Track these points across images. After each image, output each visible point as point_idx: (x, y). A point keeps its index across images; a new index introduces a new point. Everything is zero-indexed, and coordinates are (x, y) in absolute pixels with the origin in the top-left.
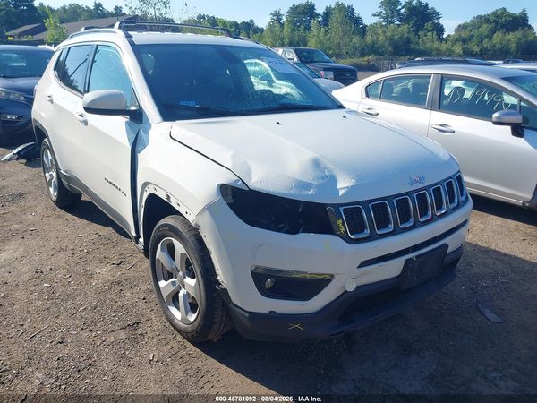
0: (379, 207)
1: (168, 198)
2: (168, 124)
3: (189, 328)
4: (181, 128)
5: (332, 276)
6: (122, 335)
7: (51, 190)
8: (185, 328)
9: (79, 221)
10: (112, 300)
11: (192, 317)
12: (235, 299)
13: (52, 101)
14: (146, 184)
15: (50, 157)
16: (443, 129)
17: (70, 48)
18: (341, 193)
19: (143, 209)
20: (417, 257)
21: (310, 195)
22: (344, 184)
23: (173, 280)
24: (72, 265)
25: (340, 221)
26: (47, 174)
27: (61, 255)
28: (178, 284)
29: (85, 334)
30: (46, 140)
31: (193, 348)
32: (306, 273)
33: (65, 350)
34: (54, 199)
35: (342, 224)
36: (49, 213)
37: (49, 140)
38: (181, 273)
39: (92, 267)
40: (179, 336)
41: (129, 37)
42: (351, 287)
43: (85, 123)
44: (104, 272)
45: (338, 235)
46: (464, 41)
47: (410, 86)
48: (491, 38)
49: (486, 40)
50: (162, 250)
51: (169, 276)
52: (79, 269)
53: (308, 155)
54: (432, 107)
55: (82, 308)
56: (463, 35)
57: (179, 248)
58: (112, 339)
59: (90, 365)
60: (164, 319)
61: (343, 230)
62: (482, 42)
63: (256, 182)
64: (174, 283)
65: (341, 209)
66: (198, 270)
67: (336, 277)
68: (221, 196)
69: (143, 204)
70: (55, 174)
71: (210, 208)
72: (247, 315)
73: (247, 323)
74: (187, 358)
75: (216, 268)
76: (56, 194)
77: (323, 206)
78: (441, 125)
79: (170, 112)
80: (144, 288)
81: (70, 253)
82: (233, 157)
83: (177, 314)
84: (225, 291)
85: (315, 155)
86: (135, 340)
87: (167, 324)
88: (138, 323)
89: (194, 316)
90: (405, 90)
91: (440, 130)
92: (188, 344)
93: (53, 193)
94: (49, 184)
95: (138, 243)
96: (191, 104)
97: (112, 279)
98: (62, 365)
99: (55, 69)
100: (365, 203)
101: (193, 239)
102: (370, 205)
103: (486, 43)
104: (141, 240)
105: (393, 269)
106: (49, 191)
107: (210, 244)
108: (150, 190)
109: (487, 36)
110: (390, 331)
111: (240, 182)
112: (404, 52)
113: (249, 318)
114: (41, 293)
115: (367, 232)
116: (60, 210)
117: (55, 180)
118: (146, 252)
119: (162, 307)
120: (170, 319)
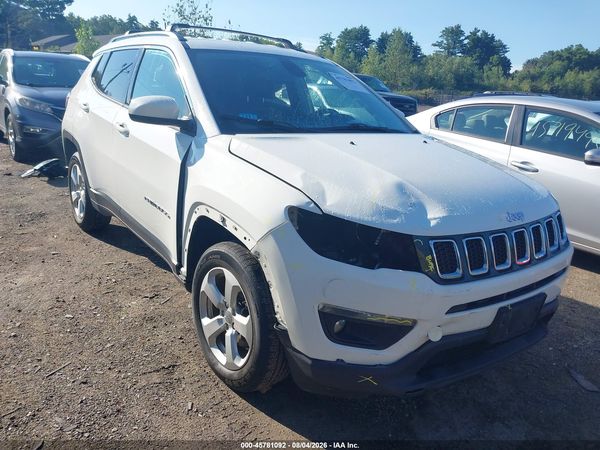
0: (474, 243)
1: (224, 220)
2: (226, 138)
3: (235, 374)
4: (241, 142)
5: (415, 322)
6: (156, 378)
7: (77, 210)
8: (231, 375)
9: (107, 247)
10: (144, 338)
11: (240, 362)
12: (296, 342)
13: (87, 111)
14: (196, 205)
15: (79, 173)
16: (524, 167)
17: (112, 53)
18: (433, 223)
19: (189, 234)
20: (512, 305)
21: (394, 224)
22: (435, 214)
23: (219, 317)
24: (99, 295)
25: (430, 257)
26: (73, 193)
27: (86, 283)
28: (225, 322)
29: (113, 375)
30: (76, 154)
31: (238, 399)
32: (384, 316)
33: (89, 393)
34: (80, 221)
35: (431, 261)
36: (73, 236)
37: (80, 153)
38: (230, 310)
39: (121, 299)
40: (221, 384)
41: (182, 40)
42: (436, 337)
43: (127, 134)
44: (135, 306)
45: (426, 274)
46: (534, 78)
47: (484, 118)
48: (562, 76)
49: (558, 78)
50: (209, 281)
51: (215, 312)
52: (106, 300)
53: (391, 179)
54: (512, 142)
55: (109, 345)
56: (532, 71)
57: (231, 280)
58: (144, 383)
59: (118, 411)
60: (204, 362)
61: (432, 267)
62: (553, 80)
63: (331, 206)
64: (220, 321)
65: (431, 243)
66: (253, 307)
67: (419, 323)
68: (288, 221)
69: (191, 227)
70: (83, 193)
71: (275, 233)
72: (310, 362)
73: (308, 372)
74: (231, 410)
75: (276, 304)
76: (82, 215)
77: (411, 237)
78: (522, 163)
79: (229, 124)
80: (180, 327)
81: (96, 282)
82: (304, 177)
83: (221, 358)
84: (285, 332)
85: (400, 180)
86: (170, 386)
87: (208, 369)
88: (174, 366)
89: (243, 361)
90: (479, 122)
91: (520, 168)
92: (233, 394)
93: (79, 214)
94: (75, 204)
95: (179, 274)
96: (253, 117)
97: (143, 313)
98: (86, 409)
99: (93, 76)
100: (458, 238)
101: (249, 269)
102: (464, 241)
103: (558, 82)
104: (184, 270)
105: (484, 317)
106: (74, 212)
107: (271, 274)
108: (201, 212)
109: (558, 74)
110: (468, 393)
111: (313, 205)
112: (466, 87)
113: (312, 365)
114: (63, 324)
115: (459, 272)
116: (85, 233)
117: (82, 199)
118: (188, 284)
119: (204, 349)
120: (212, 364)
